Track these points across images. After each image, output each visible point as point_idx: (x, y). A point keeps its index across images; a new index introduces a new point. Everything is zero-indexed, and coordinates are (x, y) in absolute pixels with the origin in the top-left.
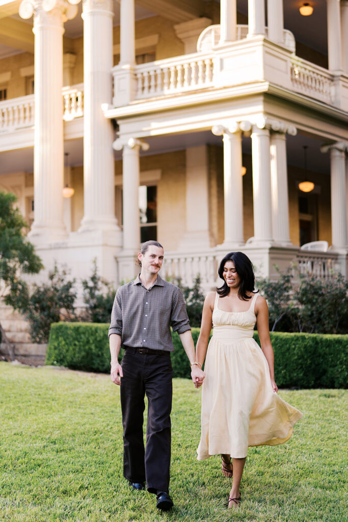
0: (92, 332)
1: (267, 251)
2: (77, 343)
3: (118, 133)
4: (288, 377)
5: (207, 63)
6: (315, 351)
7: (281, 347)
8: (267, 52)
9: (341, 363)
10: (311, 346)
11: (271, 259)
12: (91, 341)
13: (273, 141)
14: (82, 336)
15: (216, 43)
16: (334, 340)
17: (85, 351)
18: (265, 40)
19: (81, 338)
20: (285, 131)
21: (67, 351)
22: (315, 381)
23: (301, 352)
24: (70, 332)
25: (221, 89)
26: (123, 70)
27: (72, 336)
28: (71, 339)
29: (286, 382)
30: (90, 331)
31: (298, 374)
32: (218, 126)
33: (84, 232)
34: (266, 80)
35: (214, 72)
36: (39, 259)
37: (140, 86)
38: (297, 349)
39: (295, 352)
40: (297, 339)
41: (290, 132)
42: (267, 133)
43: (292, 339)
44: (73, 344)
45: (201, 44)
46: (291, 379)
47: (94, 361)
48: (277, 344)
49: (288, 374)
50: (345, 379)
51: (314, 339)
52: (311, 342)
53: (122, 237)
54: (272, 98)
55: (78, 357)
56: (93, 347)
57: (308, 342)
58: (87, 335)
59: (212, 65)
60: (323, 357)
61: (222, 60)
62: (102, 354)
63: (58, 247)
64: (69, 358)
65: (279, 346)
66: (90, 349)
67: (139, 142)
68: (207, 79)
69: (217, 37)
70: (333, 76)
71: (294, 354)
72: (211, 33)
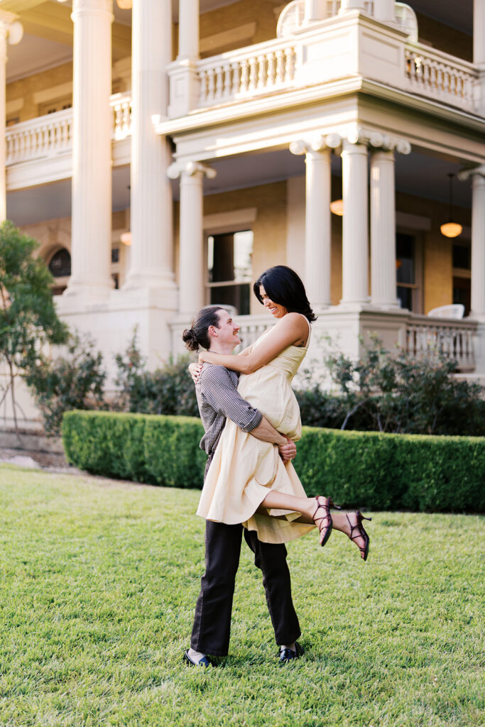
0: (110, 424)
1: (357, 316)
2: (92, 439)
3: (175, 155)
4: (352, 494)
5: (288, 52)
6: (390, 458)
7: (343, 451)
8: (365, 34)
9: (428, 476)
10: (385, 451)
11: (364, 328)
12: (109, 437)
13: (375, 162)
14: (99, 430)
15: (300, 24)
16: (420, 443)
17: (102, 449)
18: (361, 17)
19: (97, 432)
20: (392, 148)
21: (81, 449)
22: (392, 501)
23: (372, 460)
24: (84, 424)
25: (302, 89)
26: (182, 67)
27: (87, 430)
28: (86, 433)
29: (350, 500)
30: (108, 424)
31: (366, 490)
32: (298, 142)
33: (128, 290)
34: (360, 73)
35: (296, 66)
36: (65, 327)
37: (203, 89)
38: (365, 454)
39: (363, 458)
40: (367, 440)
41: (400, 149)
42: (363, 150)
43: (359, 441)
44: (87, 440)
45: (282, 27)
46: (357, 497)
47: (114, 465)
48: (338, 447)
49: (352, 489)
50: (434, 499)
51: (391, 441)
52: (385, 447)
53: (178, 297)
54: (369, 99)
55: (94, 458)
56: (111, 444)
57: (382, 446)
58: (104, 429)
59: (294, 57)
60: (403, 467)
61: (305, 48)
62: (122, 454)
63: (97, 310)
64: (83, 459)
65: (342, 450)
66: (108, 447)
67: (201, 167)
68: (288, 77)
69: (302, 17)
70: (477, 71)
71: (361, 462)
72: (294, 11)
